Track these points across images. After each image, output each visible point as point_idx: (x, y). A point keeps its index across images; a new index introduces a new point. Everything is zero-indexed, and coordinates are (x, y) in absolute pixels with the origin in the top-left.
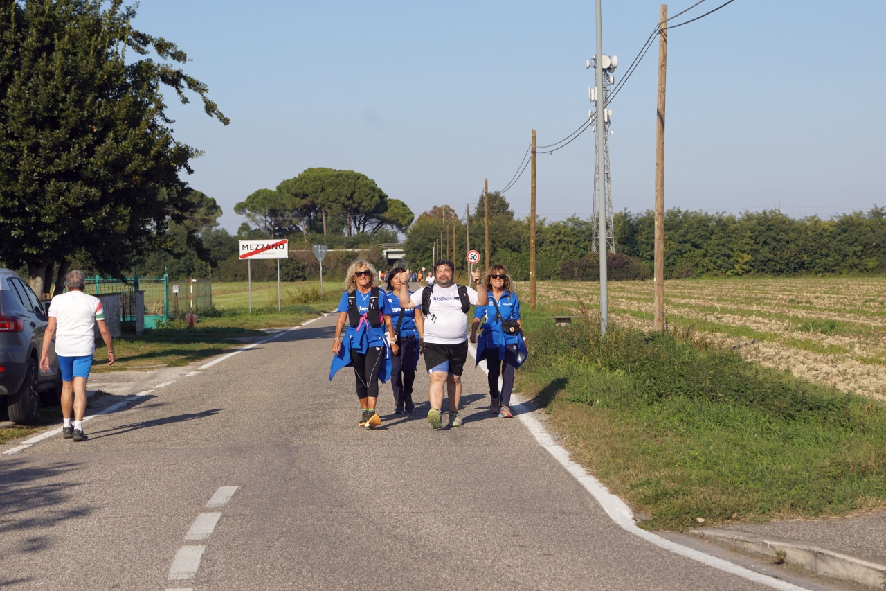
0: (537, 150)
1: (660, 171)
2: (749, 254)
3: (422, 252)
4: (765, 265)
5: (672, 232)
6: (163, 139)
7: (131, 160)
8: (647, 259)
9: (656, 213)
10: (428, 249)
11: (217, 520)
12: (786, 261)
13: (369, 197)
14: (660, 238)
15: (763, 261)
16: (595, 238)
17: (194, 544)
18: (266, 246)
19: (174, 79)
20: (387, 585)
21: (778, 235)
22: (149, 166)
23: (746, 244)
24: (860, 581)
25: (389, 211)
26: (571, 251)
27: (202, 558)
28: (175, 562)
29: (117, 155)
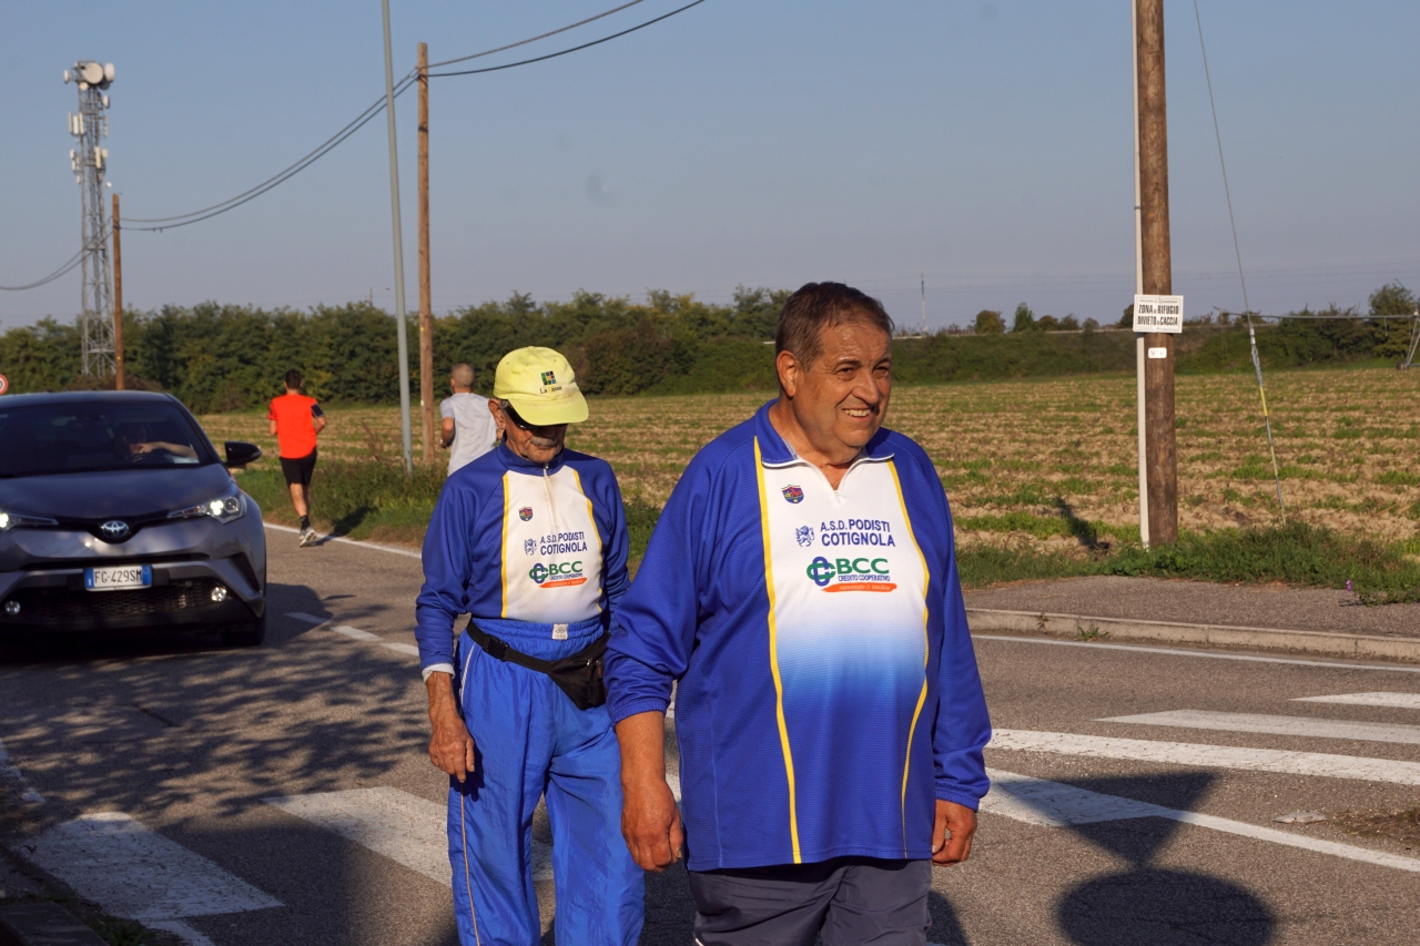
0: (122, 224)
1: (424, 261)
2: (328, 371)
4: (353, 388)
5: (206, 340)
9: (422, 316)
12: (386, 381)
14: (427, 348)
15: (350, 382)
16: (87, 352)
21: (372, 340)
23: (325, 356)
26: (46, 373)
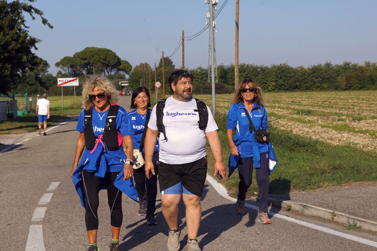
0: (185, 39)
1: (237, 47)
2: (274, 82)
3: (136, 83)
4: (281, 87)
5: (242, 73)
6: (25, 35)
7: (10, 44)
8: (231, 85)
9: (235, 65)
10: (138, 81)
11: (51, 196)
12: (290, 85)
13: (113, 60)
14: (237, 76)
15: (280, 85)
16: (210, 76)
17: (42, 207)
18: (69, 80)
19: (29, 9)
20: (125, 222)
21: (286, 74)
22: (18, 47)
23: (273, 78)
24: (322, 217)
25: (121, 65)
26: (199, 82)
27: (46, 212)
28: (34, 214)
29: (5, 42)
